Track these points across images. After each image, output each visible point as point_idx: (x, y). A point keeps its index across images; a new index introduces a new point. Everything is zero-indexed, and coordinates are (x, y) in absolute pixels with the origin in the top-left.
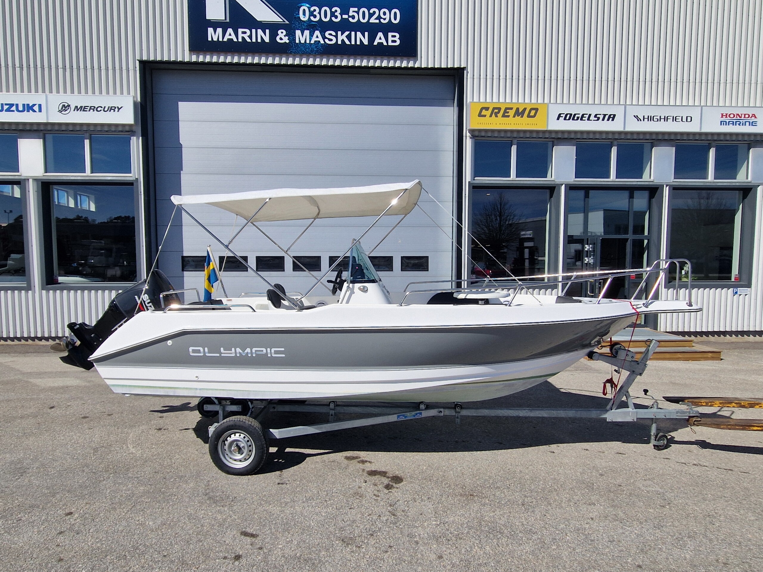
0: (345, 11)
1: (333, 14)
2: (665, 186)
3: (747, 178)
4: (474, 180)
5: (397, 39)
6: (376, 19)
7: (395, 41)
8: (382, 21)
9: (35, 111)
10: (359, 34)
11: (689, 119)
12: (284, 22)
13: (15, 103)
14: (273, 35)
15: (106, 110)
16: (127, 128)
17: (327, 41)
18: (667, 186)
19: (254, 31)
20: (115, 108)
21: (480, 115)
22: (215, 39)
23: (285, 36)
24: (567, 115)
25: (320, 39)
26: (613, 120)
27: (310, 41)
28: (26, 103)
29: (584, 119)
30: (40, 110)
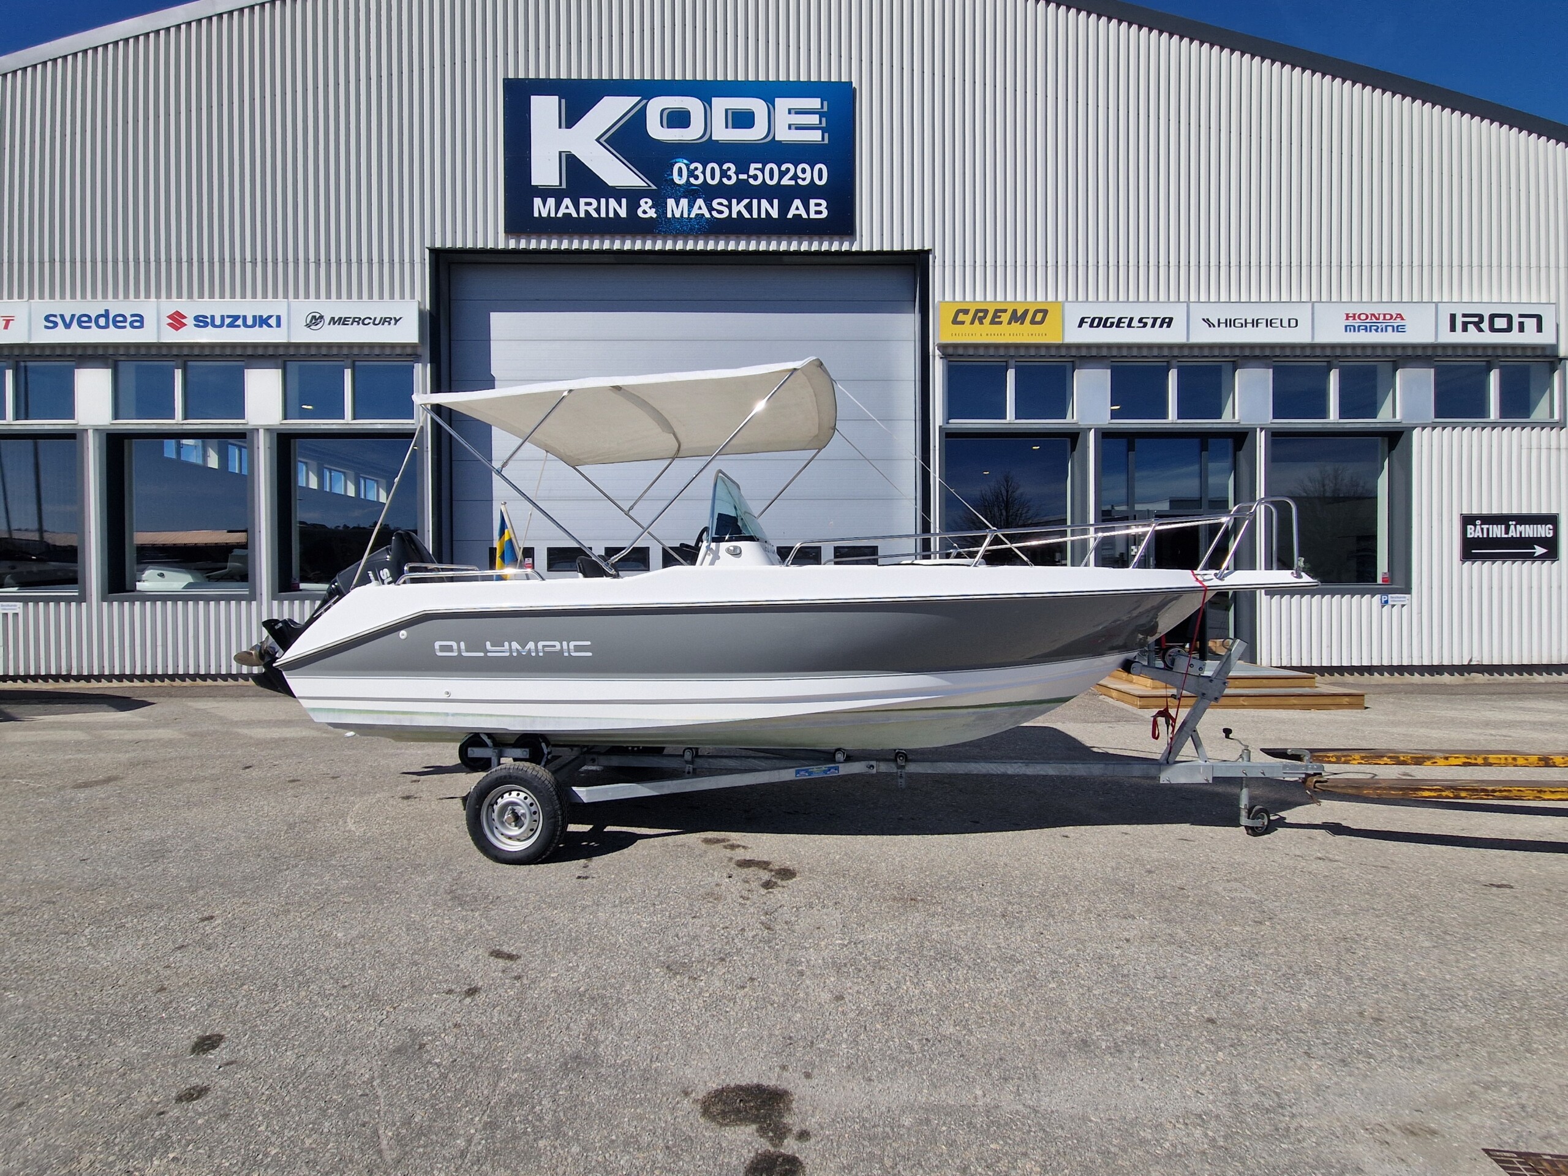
0: (742, 168)
1: (724, 174)
2: (1258, 430)
3: (1394, 416)
4: (948, 423)
5: (823, 208)
6: (789, 179)
7: (820, 212)
8: (800, 182)
9: (270, 326)
10: (764, 202)
11: (1293, 323)
12: (649, 186)
13: (241, 314)
14: (633, 207)
15: (377, 322)
16: (409, 351)
17: (715, 214)
18: (1262, 429)
19: (603, 201)
20: (391, 319)
21: (955, 321)
22: (544, 214)
23: (650, 208)
24: (1094, 319)
25: (705, 211)
26: (1169, 326)
27: (689, 214)
28: (258, 314)
29: (1121, 325)
30: (279, 325)
